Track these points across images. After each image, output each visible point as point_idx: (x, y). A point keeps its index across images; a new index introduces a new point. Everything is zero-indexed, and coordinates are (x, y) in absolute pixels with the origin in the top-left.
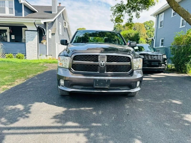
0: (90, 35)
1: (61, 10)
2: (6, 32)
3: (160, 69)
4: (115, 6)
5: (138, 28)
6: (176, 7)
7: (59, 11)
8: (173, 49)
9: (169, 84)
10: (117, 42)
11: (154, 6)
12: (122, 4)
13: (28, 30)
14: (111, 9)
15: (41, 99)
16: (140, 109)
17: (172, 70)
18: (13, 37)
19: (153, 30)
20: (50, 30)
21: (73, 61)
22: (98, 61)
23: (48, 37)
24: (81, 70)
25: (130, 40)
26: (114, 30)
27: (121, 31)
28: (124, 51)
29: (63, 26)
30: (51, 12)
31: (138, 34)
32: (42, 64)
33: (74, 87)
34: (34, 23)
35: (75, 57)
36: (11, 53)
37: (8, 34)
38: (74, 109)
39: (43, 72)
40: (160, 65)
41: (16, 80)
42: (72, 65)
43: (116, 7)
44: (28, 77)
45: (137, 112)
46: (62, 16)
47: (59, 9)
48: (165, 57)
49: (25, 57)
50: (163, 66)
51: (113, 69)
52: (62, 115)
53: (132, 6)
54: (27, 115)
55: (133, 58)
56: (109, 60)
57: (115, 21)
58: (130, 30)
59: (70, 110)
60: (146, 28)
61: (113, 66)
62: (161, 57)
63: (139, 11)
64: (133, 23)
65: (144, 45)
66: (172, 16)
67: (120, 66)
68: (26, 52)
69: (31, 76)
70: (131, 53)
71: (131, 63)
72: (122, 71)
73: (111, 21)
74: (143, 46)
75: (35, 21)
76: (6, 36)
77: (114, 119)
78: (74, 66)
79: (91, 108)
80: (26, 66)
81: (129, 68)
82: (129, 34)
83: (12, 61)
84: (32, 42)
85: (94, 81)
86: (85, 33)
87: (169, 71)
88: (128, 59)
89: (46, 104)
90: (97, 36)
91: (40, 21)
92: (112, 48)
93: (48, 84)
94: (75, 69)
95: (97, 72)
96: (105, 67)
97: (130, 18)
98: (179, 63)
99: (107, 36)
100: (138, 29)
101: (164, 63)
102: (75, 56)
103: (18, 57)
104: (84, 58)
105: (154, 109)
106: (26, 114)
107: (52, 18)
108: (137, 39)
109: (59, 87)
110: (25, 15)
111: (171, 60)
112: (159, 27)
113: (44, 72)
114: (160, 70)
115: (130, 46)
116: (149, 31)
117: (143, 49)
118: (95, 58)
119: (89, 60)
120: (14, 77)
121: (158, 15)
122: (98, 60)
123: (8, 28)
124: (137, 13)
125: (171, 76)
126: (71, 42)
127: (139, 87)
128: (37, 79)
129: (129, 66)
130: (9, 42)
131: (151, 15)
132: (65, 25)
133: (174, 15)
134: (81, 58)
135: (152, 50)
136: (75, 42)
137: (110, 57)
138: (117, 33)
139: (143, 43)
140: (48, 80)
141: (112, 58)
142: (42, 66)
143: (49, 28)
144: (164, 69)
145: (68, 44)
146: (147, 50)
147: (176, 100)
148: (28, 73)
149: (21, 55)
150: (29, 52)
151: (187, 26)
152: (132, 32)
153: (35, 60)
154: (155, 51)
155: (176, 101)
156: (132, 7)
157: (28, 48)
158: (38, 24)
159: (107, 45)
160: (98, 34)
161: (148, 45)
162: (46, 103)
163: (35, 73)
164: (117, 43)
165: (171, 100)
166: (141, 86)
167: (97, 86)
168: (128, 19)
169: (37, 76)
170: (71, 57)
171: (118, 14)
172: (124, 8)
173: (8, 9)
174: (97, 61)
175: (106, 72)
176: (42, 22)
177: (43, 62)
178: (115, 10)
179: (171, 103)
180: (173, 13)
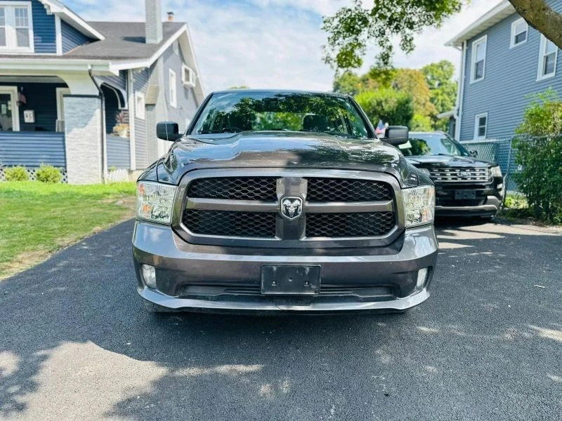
0: (259, 107)
1: (172, 33)
2: (9, 103)
3: (483, 211)
4: (335, 15)
5: (405, 84)
6: (535, 12)
7: (167, 35)
8: (520, 148)
9: (517, 263)
10: (345, 127)
11: (456, 13)
12: (358, 8)
13: (72, 93)
14: (323, 25)
15: (85, 329)
16: (430, 368)
17: (519, 214)
18: (29, 117)
19: (452, 90)
20: (139, 94)
21: (185, 201)
22: (277, 199)
23: (135, 115)
24: (215, 229)
25: (385, 119)
26: (335, 91)
27: (354, 92)
28: (367, 162)
29: (179, 82)
30: (142, 40)
31: (407, 102)
32: (114, 199)
33: (192, 291)
34: (90, 74)
35: (195, 187)
36: (22, 166)
37: (14, 107)
38: (194, 371)
39: (110, 225)
40: (482, 197)
41: (18, 256)
42: (184, 215)
43: (338, 19)
44: (61, 243)
45: (418, 383)
46: (177, 52)
47: (168, 29)
48: (497, 172)
49: (64, 177)
50: (492, 202)
51: (329, 227)
52: (145, 396)
53: (389, 14)
54: (20, 399)
55: (404, 186)
56: (314, 193)
57: (336, 63)
58: (384, 90)
59: (179, 377)
60: (431, 84)
61: (331, 215)
62: (484, 174)
63: (412, 31)
64: (394, 70)
65: (429, 135)
66: (512, 45)
67: (355, 214)
68: (65, 162)
69: (68, 240)
70: (395, 167)
71: (395, 204)
72: (364, 231)
73: (324, 61)
74: (424, 139)
75: (92, 66)
76: (9, 114)
77: (336, 414)
78: (190, 217)
79: (254, 368)
80: (61, 206)
81: (389, 220)
82: (381, 102)
83: (22, 190)
84: (83, 130)
85: (263, 271)
86: (242, 101)
87: (509, 218)
88: (386, 190)
89: (98, 348)
90: (280, 110)
91: (108, 66)
92: (327, 151)
93: (120, 270)
94: (196, 229)
95: (273, 237)
96: (300, 219)
97: (382, 51)
98: (541, 193)
99: (312, 110)
100: (405, 88)
101: (496, 192)
102: (194, 182)
103: (42, 176)
104: (225, 188)
105: (481, 367)
106: (20, 393)
107: (147, 57)
108: (404, 117)
109: (139, 290)
110: (64, 50)
111: (516, 182)
112: (472, 80)
113: (113, 224)
114: (483, 216)
115: (387, 139)
116: (440, 92)
117: (424, 148)
118: (265, 188)
119: (244, 194)
120: (15, 246)
121: (467, 42)
122: (275, 195)
123: (15, 88)
124: (406, 37)
125: (519, 235)
126: (190, 132)
127: (425, 290)
128: (87, 250)
129: (388, 215)
130: (16, 132)
131: (448, 44)
132: (188, 79)
133: (516, 43)
134: (214, 188)
135: (454, 152)
136: (206, 130)
137: (320, 184)
138: (344, 99)
139: (424, 129)
140: (122, 254)
141: (326, 187)
142: (110, 205)
143: (138, 87)
144: (493, 211)
145: (181, 136)
146: (438, 151)
147: (552, 328)
148: (61, 229)
149: (49, 169)
150: (76, 161)
151: (559, 76)
152: (390, 97)
153: (91, 186)
154: (462, 155)
155: (552, 332)
156: (389, 19)
157: (73, 150)
158: (102, 77)
159: (310, 142)
160: (283, 104)
161: (441, 134)
162: (99, 344)
163: (86, 230)
164: (342, 131)
165: (533, 327)
166: (430, 282)
167: (272, 289)
168: (378, 57)
169: (89, 241)
170: (178, 185)
171: (345, 41)
172: (365, 21)
173: (14, 31)
174: (273, 198)
175: (304, 239)
176: (115, 68)
177: (116, 191)
178: (336, 28)
179: (538, 340)
180: (517, 37)
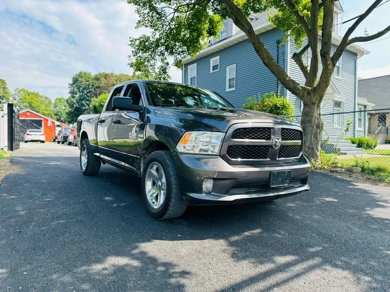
4: (137, 38)
21: (230, 140)
35: (236, 133)
42: (228, 148)
56: (284, 136)
66: (211, 71)
71: (302, 142)
78: (230, 150)
81: (300, 149)
85: (271, 175)
94: (233, 156)
95: (266, 158)
97: (162, 65)
102: (236, 130)
104: (250, 133)
118: (267, 133)
121: (185, 65)
122: (270, 137)
133: (213, 70)
141: (287, 133)
151: (237, 90)
167: (274, 184)
170: (226, 132)
175: (277, 159)
180: (213, 67)
